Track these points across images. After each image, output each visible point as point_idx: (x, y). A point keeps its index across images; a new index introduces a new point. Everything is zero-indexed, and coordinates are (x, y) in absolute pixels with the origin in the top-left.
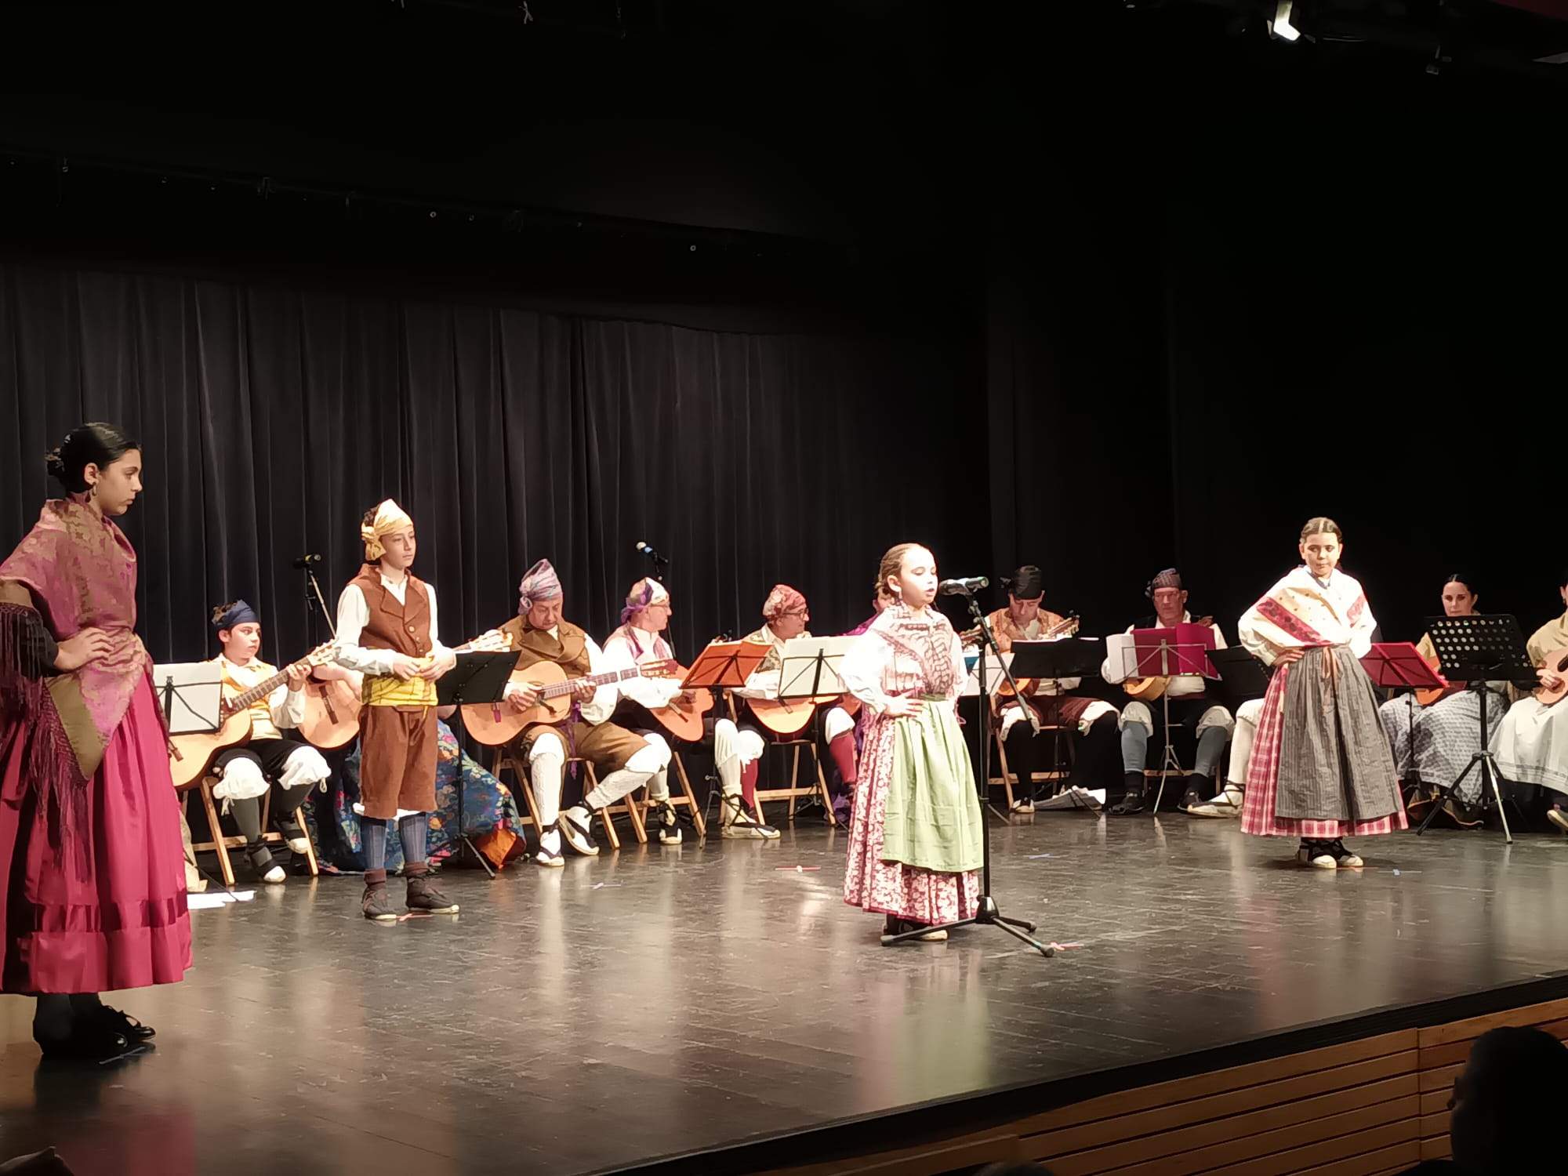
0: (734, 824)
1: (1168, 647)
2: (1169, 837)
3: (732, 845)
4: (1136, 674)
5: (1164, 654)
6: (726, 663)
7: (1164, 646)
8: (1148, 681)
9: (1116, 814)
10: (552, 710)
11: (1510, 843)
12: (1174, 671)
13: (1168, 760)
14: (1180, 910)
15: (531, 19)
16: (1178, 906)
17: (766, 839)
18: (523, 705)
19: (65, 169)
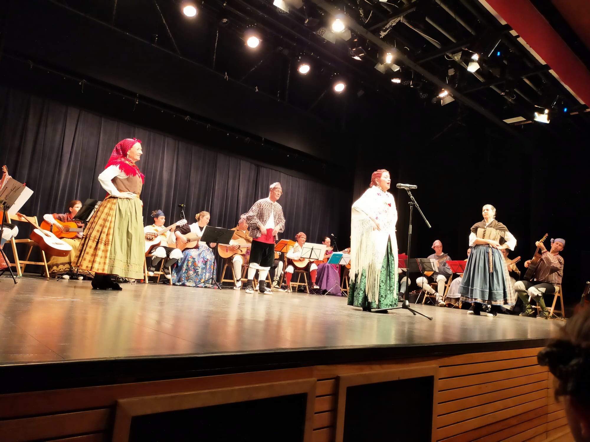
0: (274, 287)
6: (284, 246)
10: (241, 251)
15: (258, 91)
18: (235, 248)
19: (137, 103)
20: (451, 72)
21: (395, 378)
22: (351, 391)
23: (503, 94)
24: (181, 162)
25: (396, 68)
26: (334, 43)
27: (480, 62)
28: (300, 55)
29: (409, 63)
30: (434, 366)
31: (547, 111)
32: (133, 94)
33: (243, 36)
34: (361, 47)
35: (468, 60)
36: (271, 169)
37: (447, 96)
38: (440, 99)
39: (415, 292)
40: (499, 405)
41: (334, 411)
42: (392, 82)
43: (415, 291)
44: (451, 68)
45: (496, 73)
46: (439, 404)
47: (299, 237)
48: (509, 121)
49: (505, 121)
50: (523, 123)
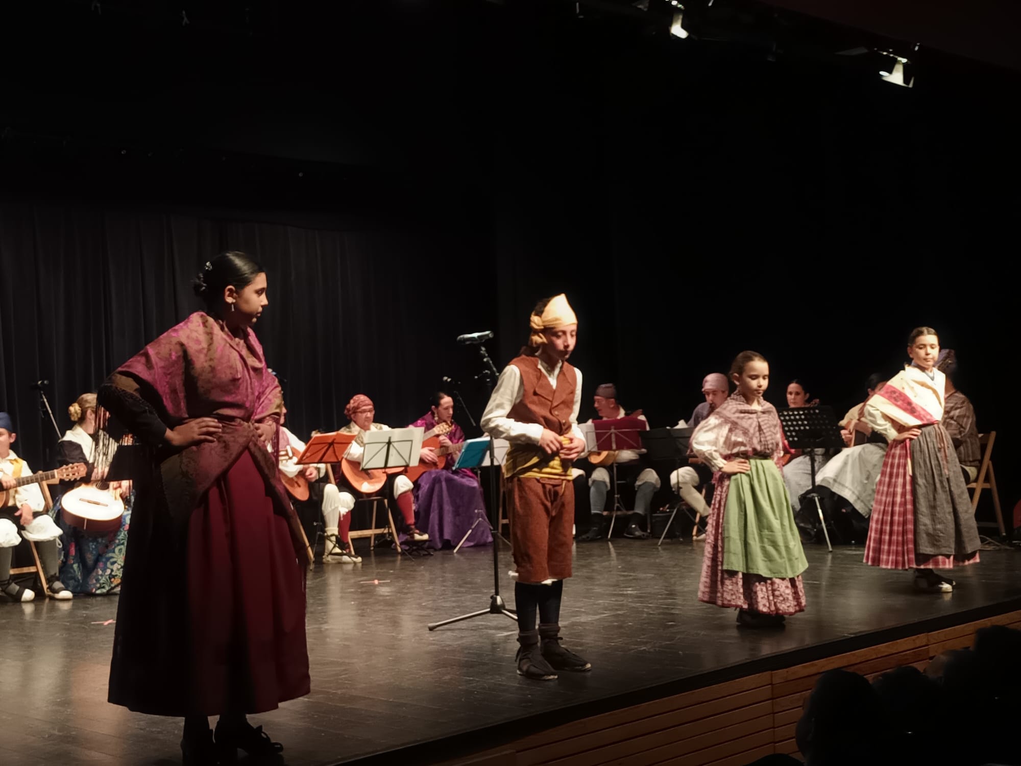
0: (331, 554)
1: (616, 431)
2: (618, 554)
3: (330, 567)
4: (595, 449)
5: (613, 436)
6: (326, 448)
7: (613, 430)
8: (604, 454)
9: (584, 541)
11: (831, 552)
12: (620, 447)
13: (617, 505)
14: (622, 601)
15: (188, 22)
16: (622, 598)
17: (355, 563)
39: (668, 508)
43: (667, 506)
47: (355, 412)
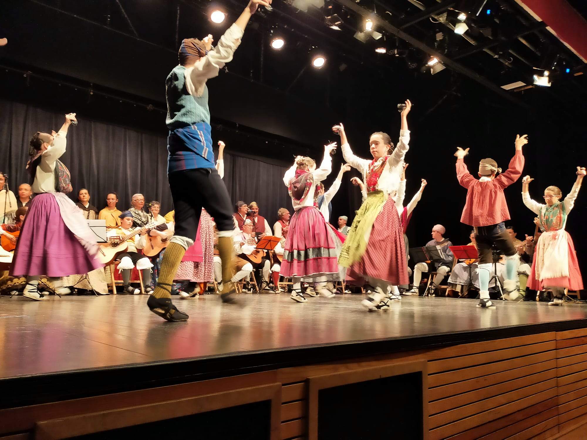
19: (92, 93)
20: (439, 36)
21: (377, 377)
22: (324, 394)
23: (496, 56)
24: (146, 157)
25: (378, 36)
26: (306, 11)
27: (467, 22)
28: (273, 29)
29: (391, 29)
30: (423, 360)
31: (546, 73)
32: (86, 84)
33: (206, 10)
34: (336, 15)
35: (456, 22)
36: (249, 158)
37: (438, 63)
38: (429, 68)
40: (501, 399)
41: (305, 418)
42: (377, 53)
44: (439, 32)
45: (487, 33)
46: (429, 402)
48: (508, 87)
49: (502, 87)
50: (523, 89)
